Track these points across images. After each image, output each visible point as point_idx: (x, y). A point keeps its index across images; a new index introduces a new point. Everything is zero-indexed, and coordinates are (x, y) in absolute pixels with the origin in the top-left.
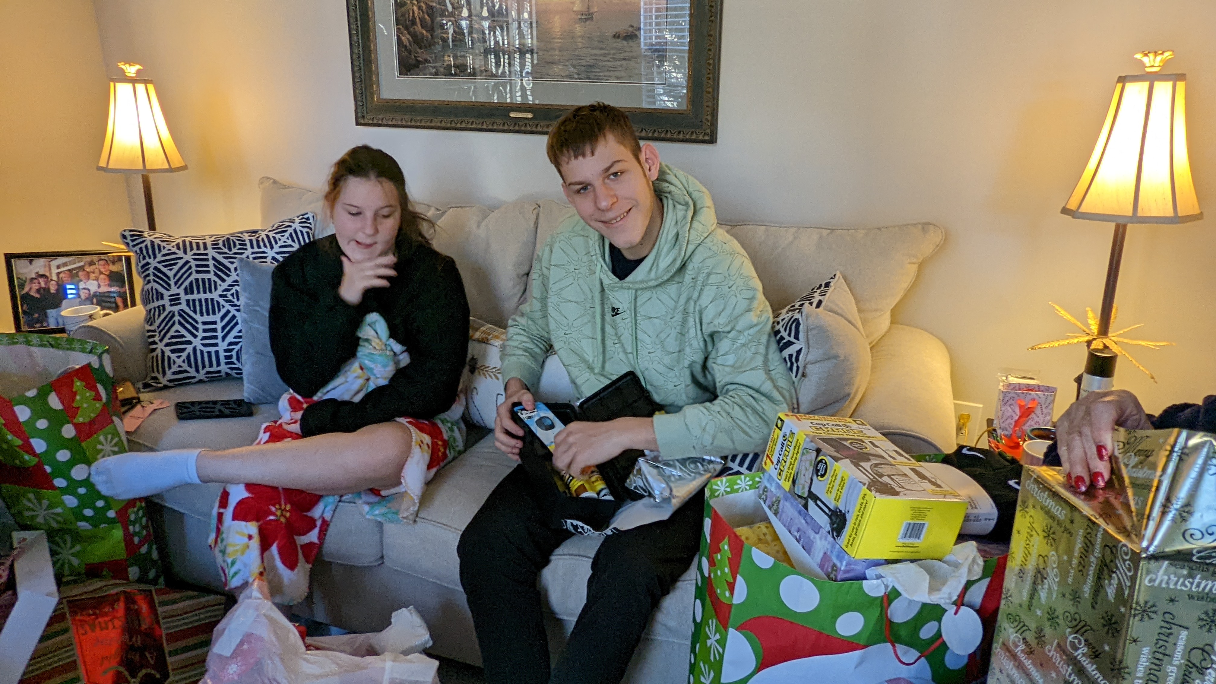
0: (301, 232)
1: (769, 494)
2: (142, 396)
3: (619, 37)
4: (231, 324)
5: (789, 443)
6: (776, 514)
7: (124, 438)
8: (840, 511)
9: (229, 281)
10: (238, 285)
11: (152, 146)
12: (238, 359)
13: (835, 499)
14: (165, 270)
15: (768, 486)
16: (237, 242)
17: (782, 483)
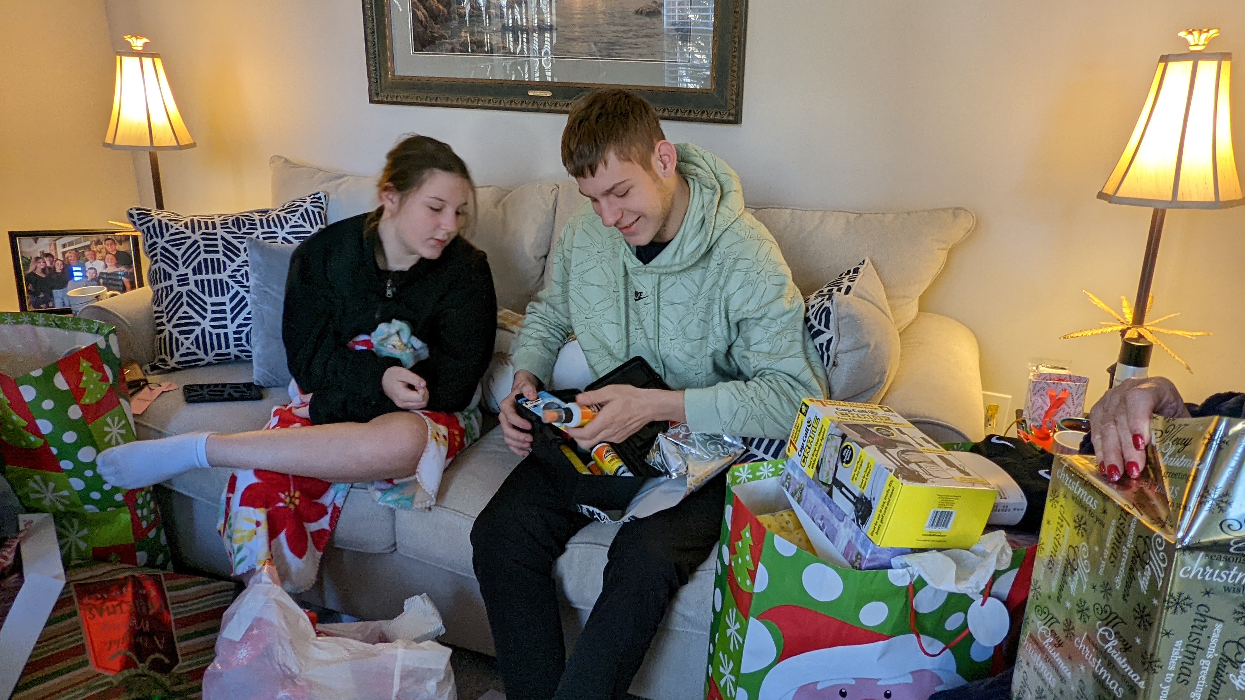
0: (313, 212)
1: (792, 481)
2: (150, 379)
3: (641, 13)
4: (240, 305)
5: (814, 430)
6: (799, 501)
7: (131, 420)
8: (866, 498)
9: (239, 261)
10: (248, 266)
11: (160, 123)
12: (247, 341)
13: (861, 486)
14: (173, 250)
15: (792, 473)
16: (247, 222)
17: (806, 469)
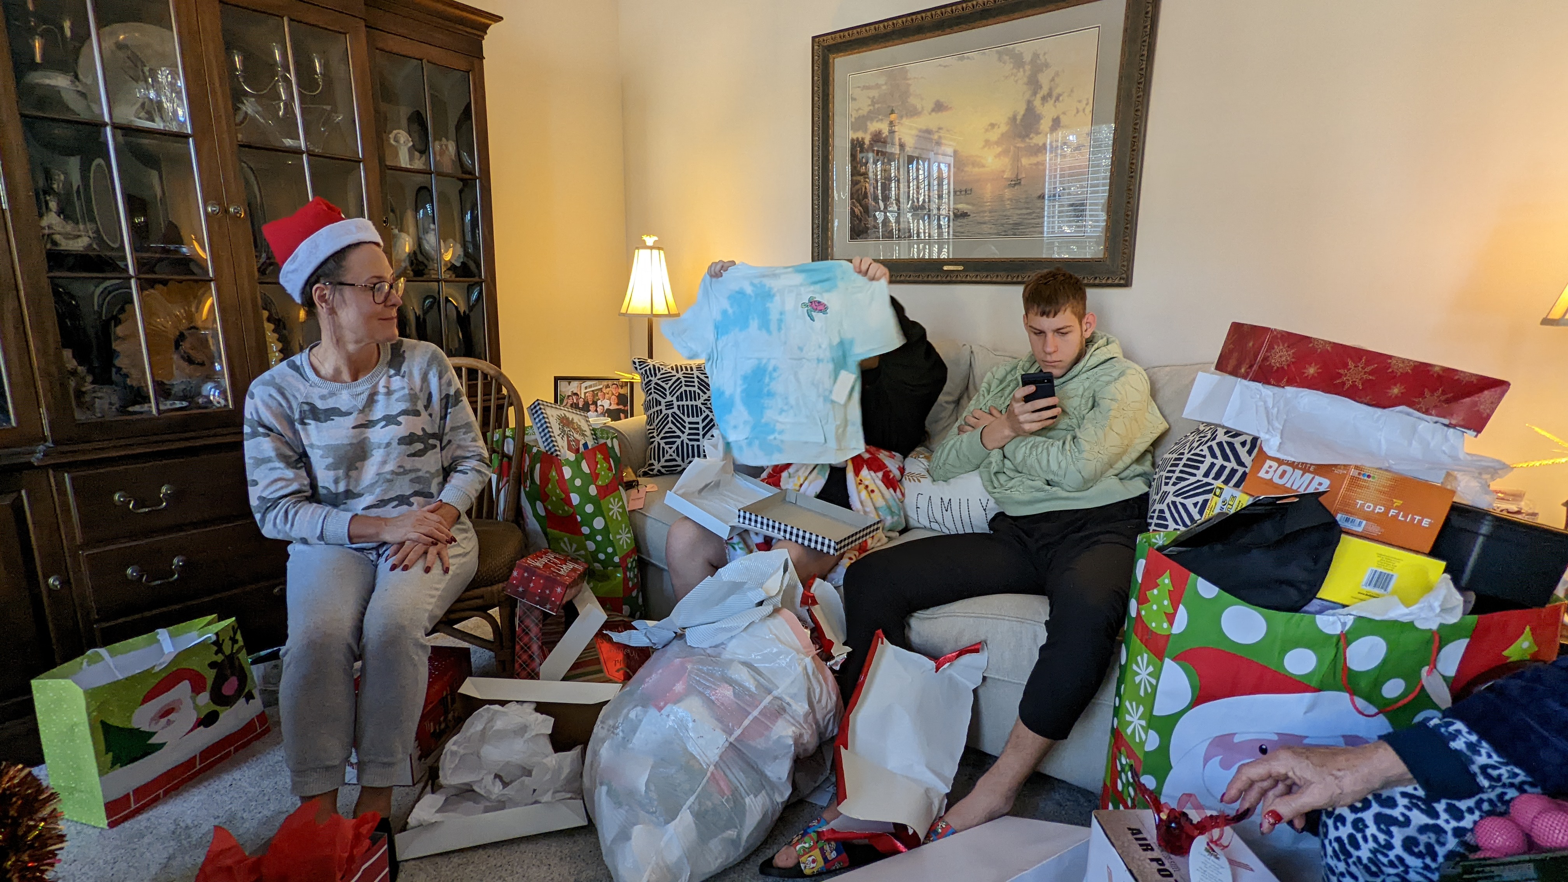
2: (640, 480)
14: (663, 384)
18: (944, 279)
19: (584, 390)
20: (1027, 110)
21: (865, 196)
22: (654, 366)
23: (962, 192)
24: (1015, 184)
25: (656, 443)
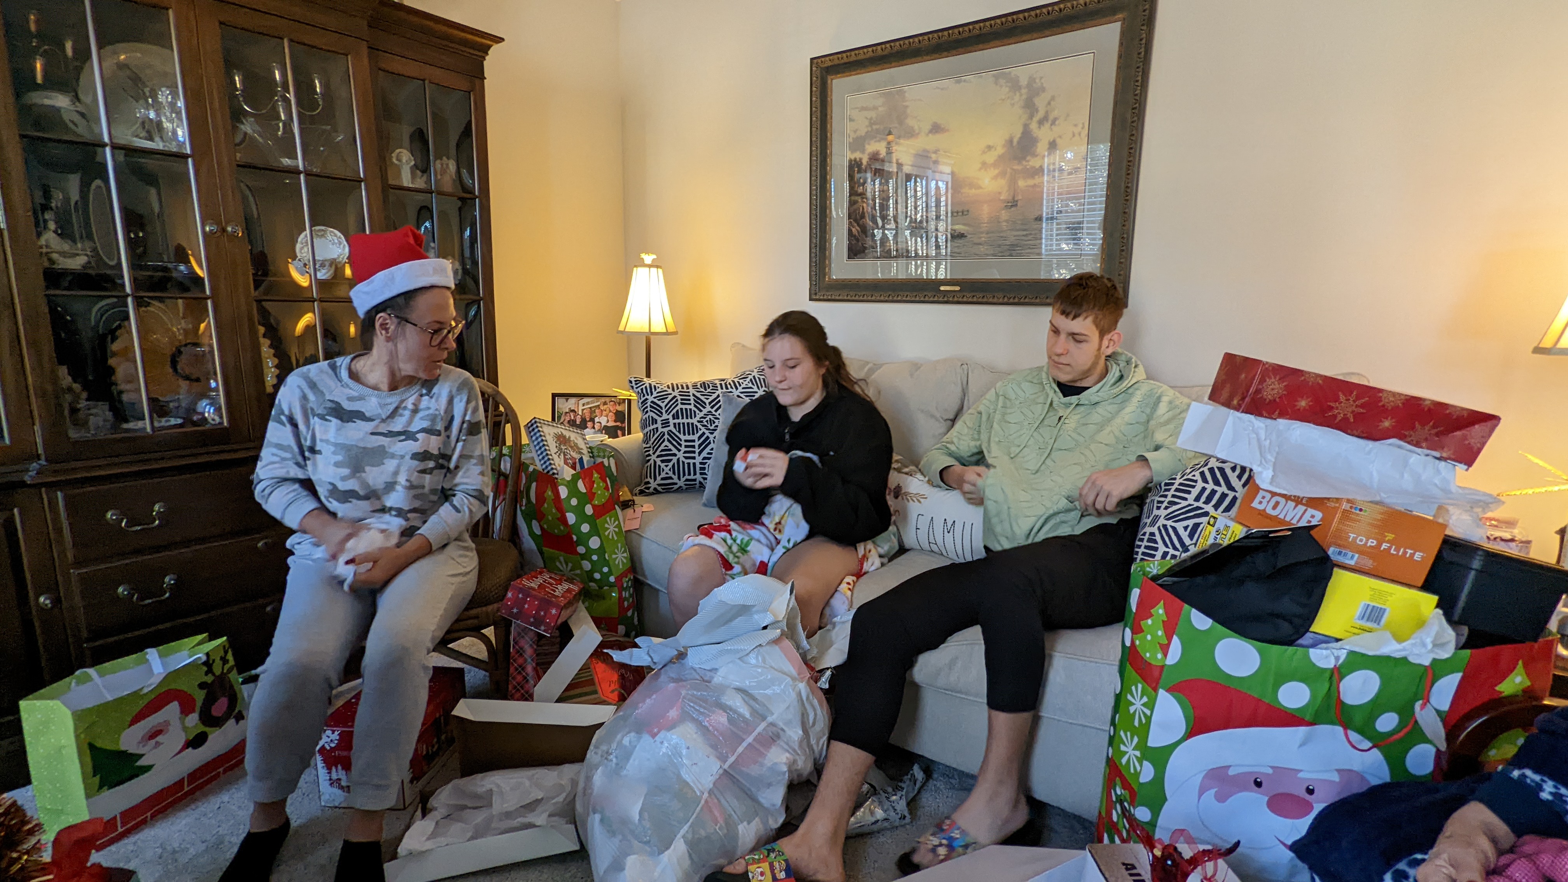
2: (637, 499)
9: (705, 411)
10: (712, 414)
14: (659, 403)
16: (711, 386)
18: (941, 299)
19: (582, 407)
20: (1023, 133)
21: (863, 216)
22: (650, 385)
23: (960, 213)
24: (1012, 206)
25: (652, 462)
